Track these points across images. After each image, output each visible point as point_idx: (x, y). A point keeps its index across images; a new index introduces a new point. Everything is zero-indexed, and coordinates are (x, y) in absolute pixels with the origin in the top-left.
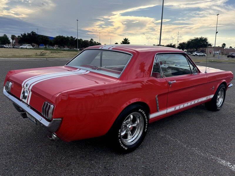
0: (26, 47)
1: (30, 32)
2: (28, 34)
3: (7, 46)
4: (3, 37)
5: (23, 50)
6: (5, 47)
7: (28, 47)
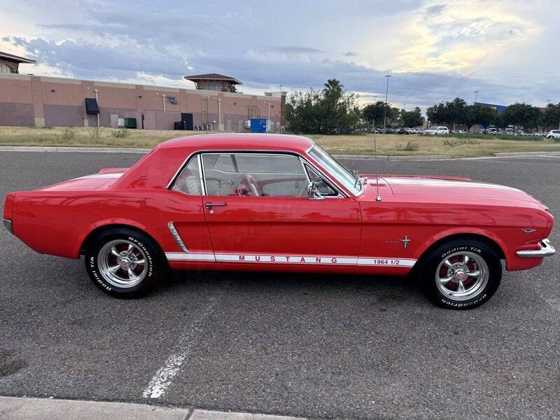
0: (436, 131)
1: (451, 101)
2: (447, 104)
3: (415, 131)
4: (411, 113)
5: (430, 138)
6: (407, 133)
7: (440, 132)
